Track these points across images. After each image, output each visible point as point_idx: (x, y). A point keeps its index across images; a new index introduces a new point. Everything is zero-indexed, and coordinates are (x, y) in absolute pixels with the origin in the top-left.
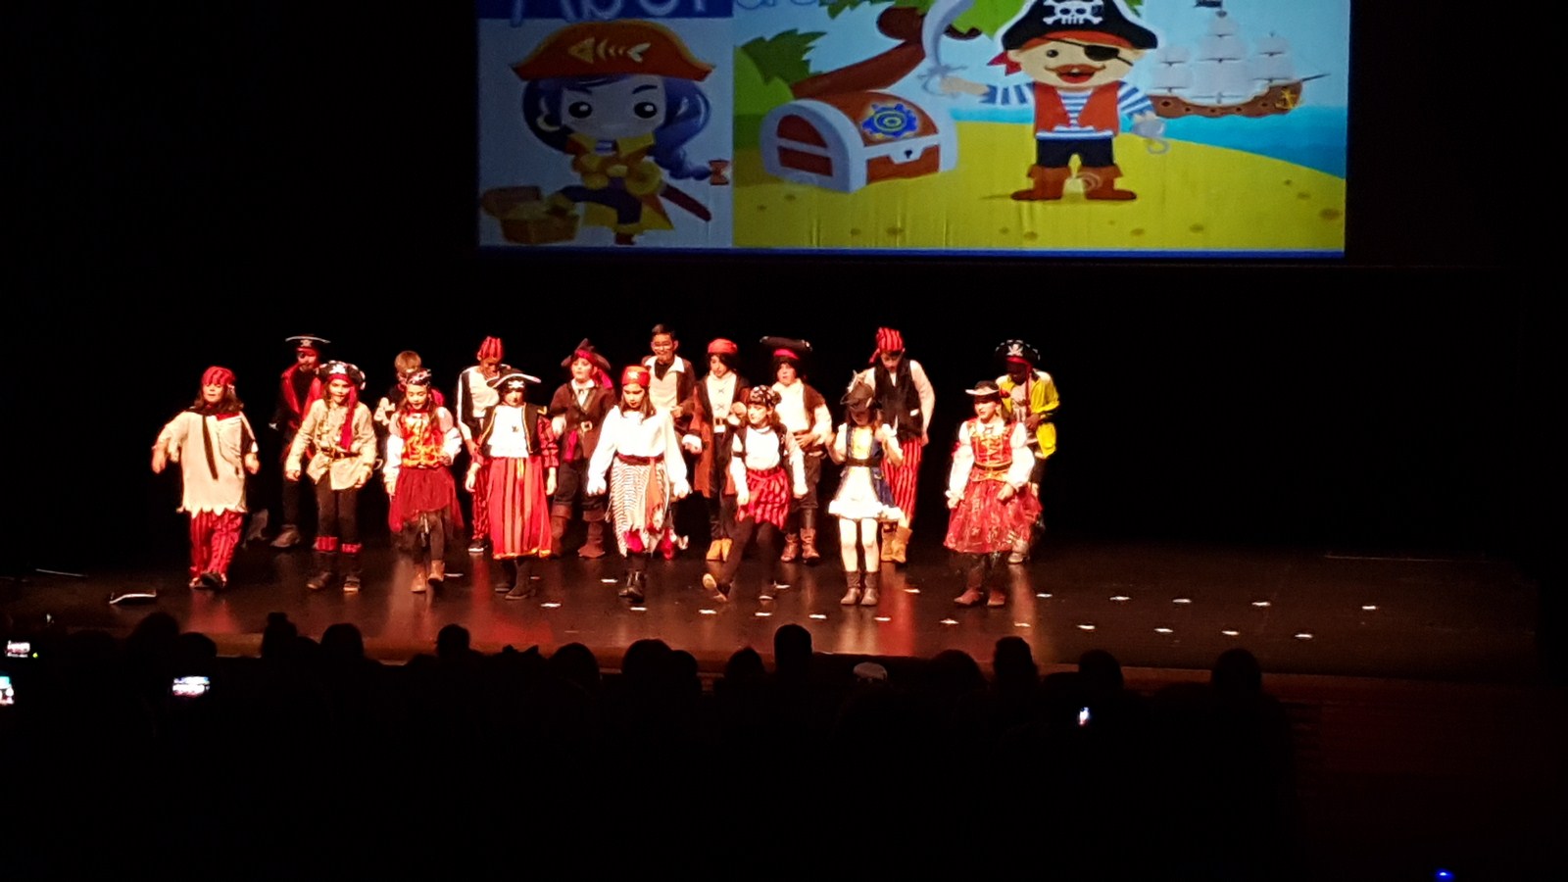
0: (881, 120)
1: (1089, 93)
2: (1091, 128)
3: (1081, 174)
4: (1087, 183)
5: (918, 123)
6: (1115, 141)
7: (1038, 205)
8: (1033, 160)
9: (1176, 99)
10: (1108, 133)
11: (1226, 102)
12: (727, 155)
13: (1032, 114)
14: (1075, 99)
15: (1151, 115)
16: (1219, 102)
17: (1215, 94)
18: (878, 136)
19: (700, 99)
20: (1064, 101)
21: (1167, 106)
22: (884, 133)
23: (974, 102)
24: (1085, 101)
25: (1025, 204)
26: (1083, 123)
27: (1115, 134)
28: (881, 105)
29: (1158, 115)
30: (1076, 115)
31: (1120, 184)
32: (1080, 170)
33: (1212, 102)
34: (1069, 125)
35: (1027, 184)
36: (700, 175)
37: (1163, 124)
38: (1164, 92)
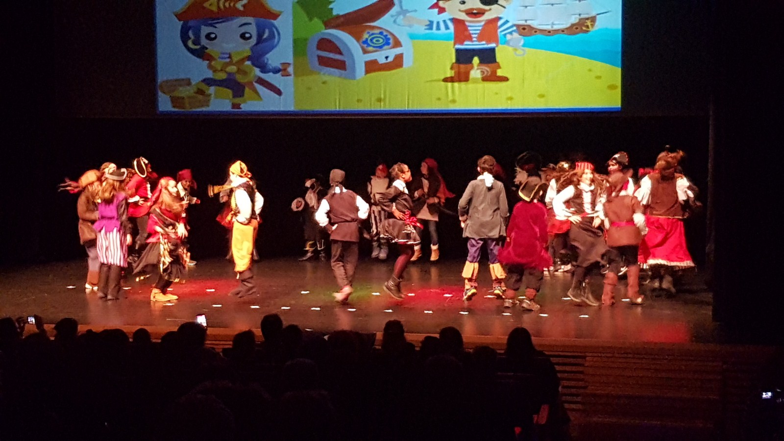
0: (371, 40)
1: (483, 23)
2: (484, 42)
3: (480, 67)
4: (483, 72)
5: (391, 41)
6: (497, 49)
7: (456, 84)
8: (454, 61)
9: (529, 26)
10: (493, 45)
11: (556, 27)
12: (290, 59)
13: (453, 36)
14: (475, 26)
15: (516, 35)
16: (552, 27)
17: (550, 23)
18: (371, 49)
19: (275, 30)
20: (469, 28)
21: (525, 30)
22: (374, 47)
23: (421, 30)
24: (480, 28)
25: (449, 84)
26: (480, 39)
27: (497, 46)
28: (371, 32)
29: (520, 35)
30: (476, 36)
31: (499, 73)
32: (478, 65)
33: (549, 28)
34: (472, 41)
35: (450, 73)
36: (276, 71)
37: (522, 40)
38: (523, 23)
